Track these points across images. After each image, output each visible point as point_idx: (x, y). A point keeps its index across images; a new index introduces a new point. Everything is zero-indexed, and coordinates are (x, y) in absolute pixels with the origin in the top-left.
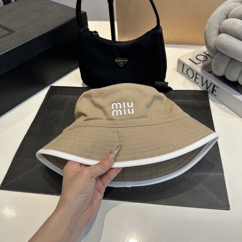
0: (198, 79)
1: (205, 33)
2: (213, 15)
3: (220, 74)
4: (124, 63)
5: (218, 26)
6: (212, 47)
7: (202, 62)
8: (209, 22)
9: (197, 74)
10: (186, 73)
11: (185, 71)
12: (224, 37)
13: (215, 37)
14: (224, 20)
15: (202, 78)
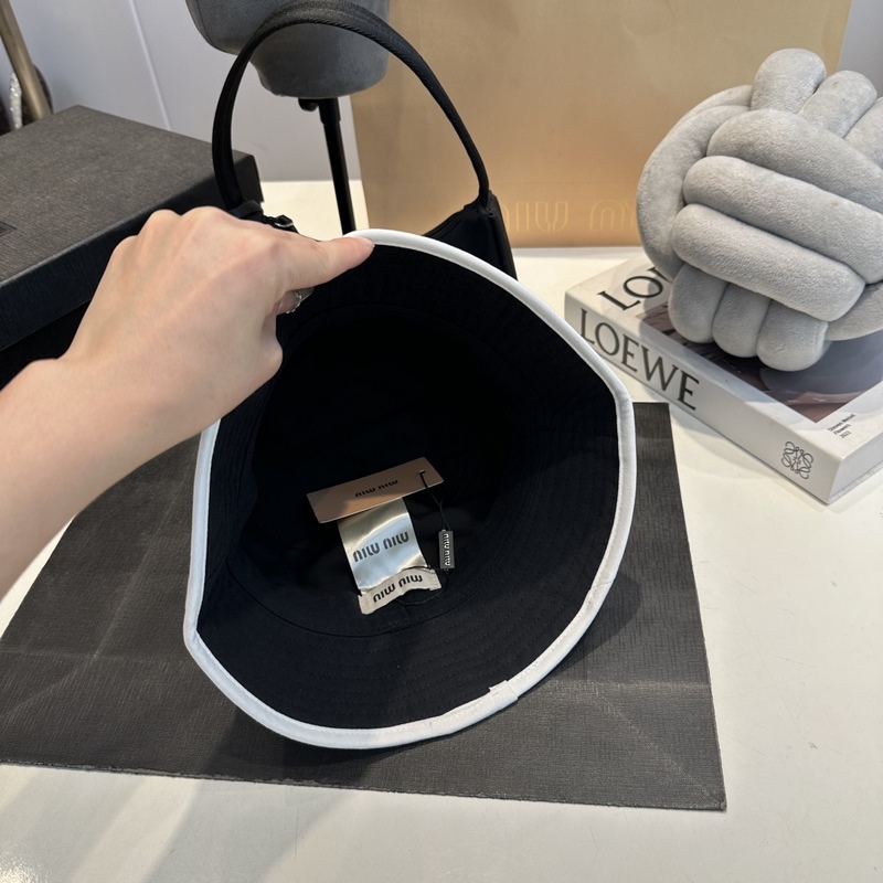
0: (632, 355)
2: (658, 150)
5: (676, 182)
6: (663, 251)
7: (642, 300)
8: (649, 172)
9: (627, 339)
11: (590, 333)
12: (695, 216)
13: (671, 219)
14: (693, 163)
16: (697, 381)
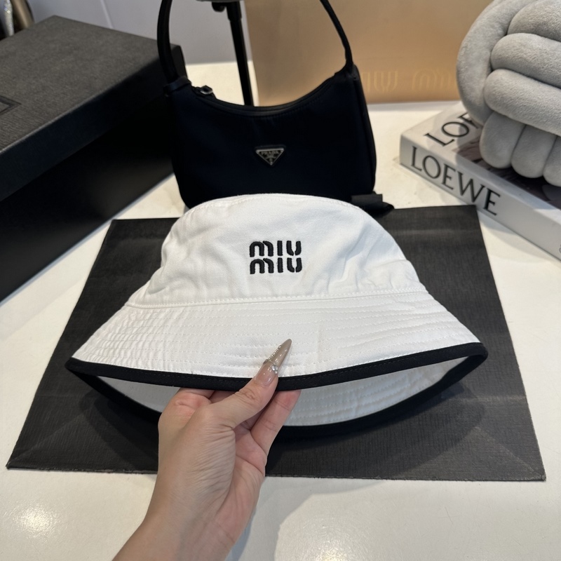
0: (450, 178)
1: (458, 73)
2: (472, 30)
3: (501, 163)
4: (276, 155)
5: (486, 54)
6: (477, 104)
7: (456, 139)
8: (466, 47)
9: (447, 167)
10: (421, 166)
11: (419, 164)
12: (503, 78)
13: (483, 80)
14: (499, 39)
15: (460, 175)
16: (499, 195)
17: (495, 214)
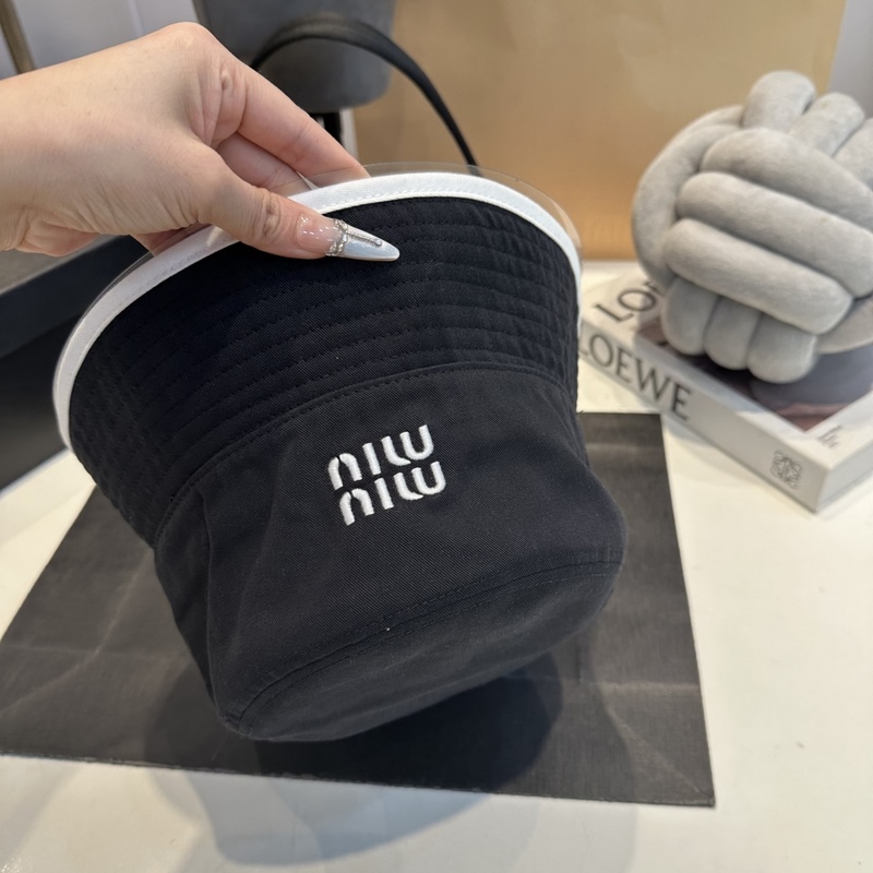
0: (625, 366)
2: (653, 166)
6: (658, 265)
8: (644, 188)
10: (588, 349)
11: (584, 345)
12: (690, 230)
13: (665, 233)
14: (688, 179)
16: (690, 392)
17: (684, 418)
